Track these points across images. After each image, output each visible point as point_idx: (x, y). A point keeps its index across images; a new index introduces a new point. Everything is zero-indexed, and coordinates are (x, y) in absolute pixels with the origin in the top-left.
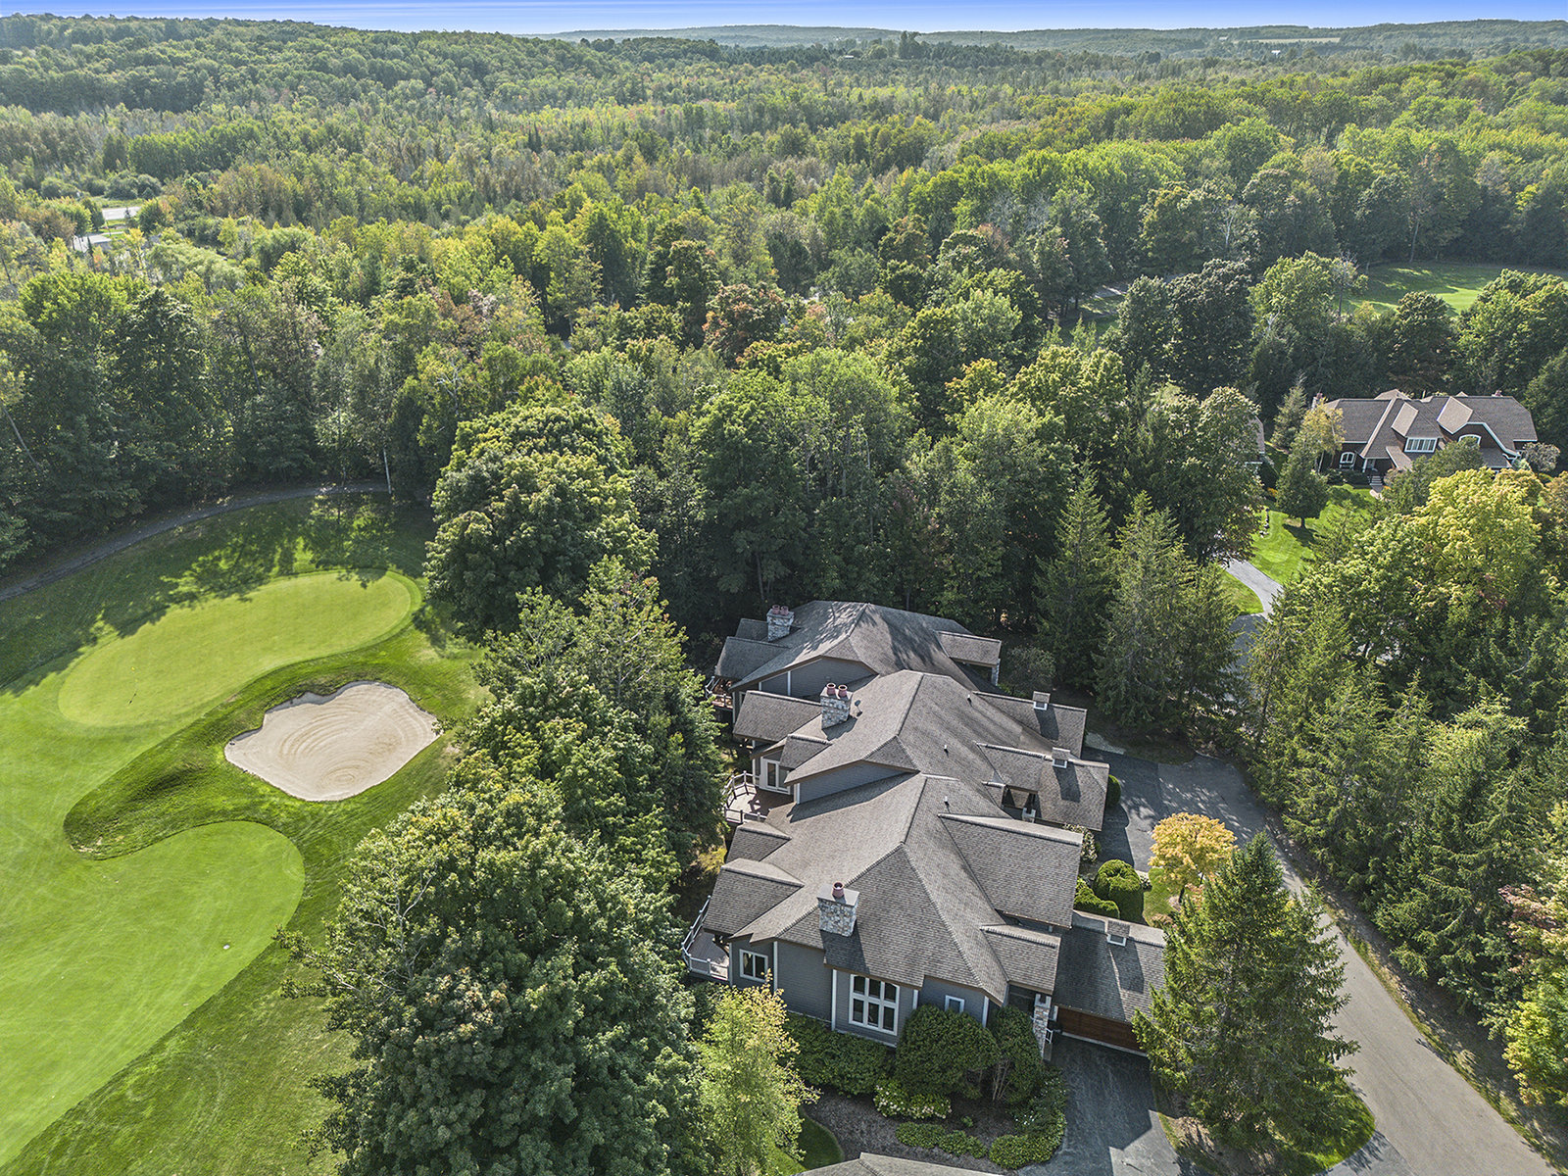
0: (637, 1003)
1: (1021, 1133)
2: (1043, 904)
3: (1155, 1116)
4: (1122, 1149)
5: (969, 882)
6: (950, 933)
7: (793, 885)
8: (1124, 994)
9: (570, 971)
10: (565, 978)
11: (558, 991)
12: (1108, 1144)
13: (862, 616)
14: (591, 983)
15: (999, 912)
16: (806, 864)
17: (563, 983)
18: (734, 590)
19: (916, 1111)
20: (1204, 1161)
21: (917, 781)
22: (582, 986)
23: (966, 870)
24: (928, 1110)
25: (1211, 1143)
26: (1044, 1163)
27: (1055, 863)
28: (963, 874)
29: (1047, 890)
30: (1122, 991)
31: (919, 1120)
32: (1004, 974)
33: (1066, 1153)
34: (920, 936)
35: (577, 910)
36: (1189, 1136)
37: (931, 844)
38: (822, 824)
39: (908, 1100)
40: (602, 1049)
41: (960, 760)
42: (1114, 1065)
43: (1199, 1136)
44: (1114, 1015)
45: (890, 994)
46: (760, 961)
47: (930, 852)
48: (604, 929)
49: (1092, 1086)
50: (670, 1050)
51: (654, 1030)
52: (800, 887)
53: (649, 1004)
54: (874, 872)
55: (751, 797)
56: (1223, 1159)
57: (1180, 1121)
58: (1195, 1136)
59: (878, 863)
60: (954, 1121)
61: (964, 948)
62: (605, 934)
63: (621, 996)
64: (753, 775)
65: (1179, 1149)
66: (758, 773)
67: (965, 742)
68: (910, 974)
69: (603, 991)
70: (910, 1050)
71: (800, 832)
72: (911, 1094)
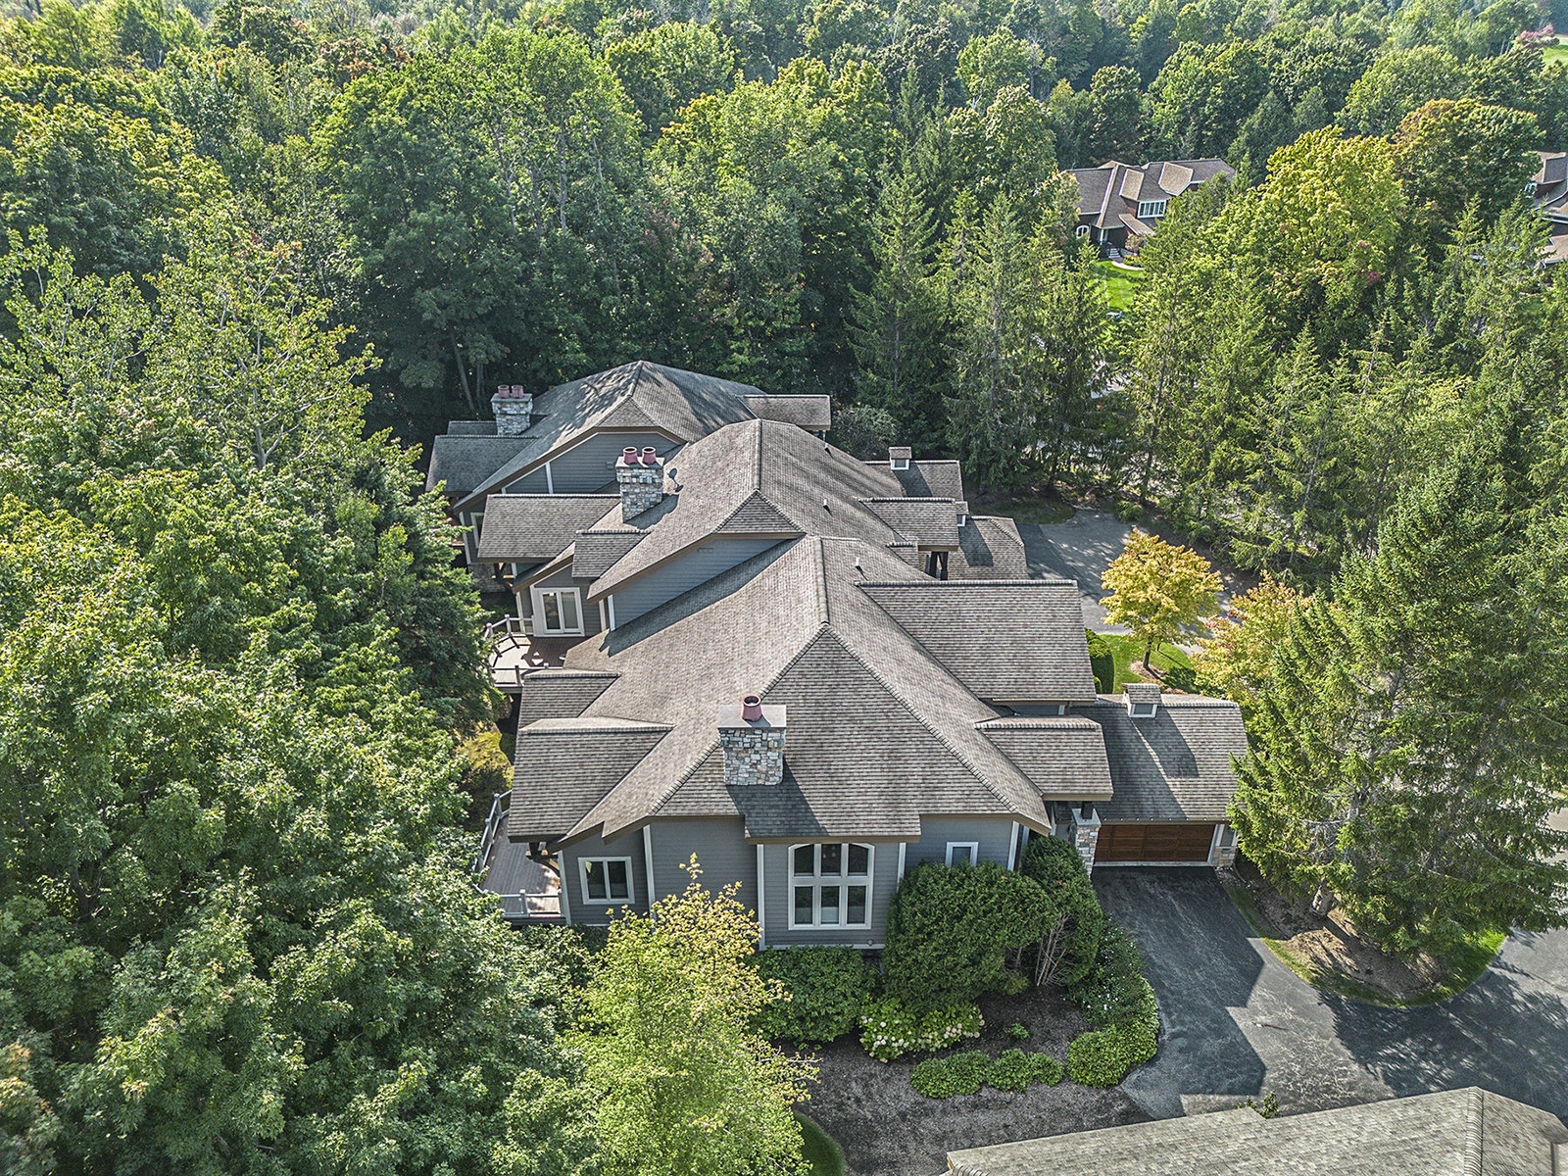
0: (437, 994)
1: (1102, 1023)
2: (1047, 674)
3: (1259, 944)
4: (1244, 1004)
5: (931, 666)
6: (941, 741)
7: (654, 731)
8: (1174, 784)
9: (243, 956)
10: (228, 978)
11: (211, 1017)
12: (1222, 1004)
13: (640, 375)
14: (312, 971)
15: (986, 701)
16: (662, 700)
17: (223, 994)
18: (428, 383)
19: (932, 1039)
20: (1353, 988)
21: (808, 546)
22: (287, 988)
23: (921, 652)
24: (952, 1032)
25: (1349, 961)
26: (1152, 1062)
27: (1045, 614)
28: (920, 658)
29: (1046, 656)
30: (1169, 781)
31: (941, 1053)
32: (1034, 786)
33: (1174, 1036)
34: (894, 755)
35: (234, 801)
36: (1316, 960)
37: (863, 621)
38: (666, 642)
39: (917, 1024)
40: (374, 1137)
41: (848, 519)
42: (1172, 888)
43: (1330, 955)
44: (1169, 815)
45: (858, 863)
46: (618, 870)
47: (866, 631)
48: (322, 834)
49: (1159, 925)
50: (536, 1074)
51: (484, 1040)
52: (667, 731)
53: (464, 986)
54: (793, 675)
55: (525, 650)
56: (1377, 979)
57: (1295, 941)
58: (1324, 957)
59: (796, 661)
60: (994, 1035)
61: (969, 757)
62: (322, 847)
63: (397, 988)
64: (521, 618)
65: (1316, 982)
66: (529, 612)
67: (846, 499)
68: (896, 820)
69: (347, 987)
70: (915, 946)
71: (633, 664)
72: (920, 1015)
